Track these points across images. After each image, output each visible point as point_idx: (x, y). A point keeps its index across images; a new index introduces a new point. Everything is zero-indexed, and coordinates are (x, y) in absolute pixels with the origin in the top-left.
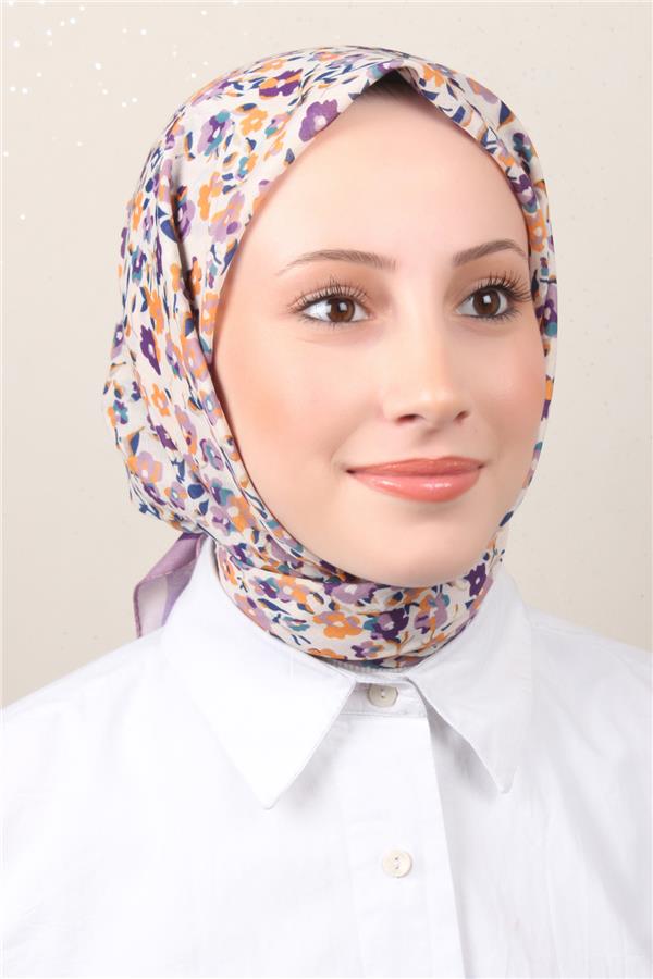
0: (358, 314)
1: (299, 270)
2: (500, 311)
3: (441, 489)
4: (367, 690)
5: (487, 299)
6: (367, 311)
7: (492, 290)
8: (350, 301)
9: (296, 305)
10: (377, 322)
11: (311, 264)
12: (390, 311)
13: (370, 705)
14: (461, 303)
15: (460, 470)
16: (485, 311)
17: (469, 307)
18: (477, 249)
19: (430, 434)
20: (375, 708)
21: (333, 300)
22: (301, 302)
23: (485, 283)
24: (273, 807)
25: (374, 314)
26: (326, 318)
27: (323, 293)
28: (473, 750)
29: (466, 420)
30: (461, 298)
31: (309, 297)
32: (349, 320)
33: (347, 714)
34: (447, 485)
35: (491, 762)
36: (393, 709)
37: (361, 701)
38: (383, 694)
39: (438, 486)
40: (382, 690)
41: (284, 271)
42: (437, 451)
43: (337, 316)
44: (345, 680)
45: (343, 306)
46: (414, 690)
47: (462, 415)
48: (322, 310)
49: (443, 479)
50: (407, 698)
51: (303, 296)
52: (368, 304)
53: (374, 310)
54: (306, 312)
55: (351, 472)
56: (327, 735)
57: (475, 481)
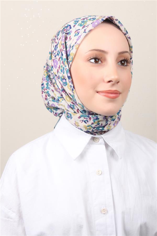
0: (100, 62)
1: (90, 52)
2: (125, 65)
3: (114, 96)
4: (93, 139)
5: (123, 62)
6: (102, 62)
7: (124, 60)
8: (99, 59)
9: (89, 59)
10: (103, 64)
11: (92, 51)
12: (106, 62)
13: (93, 142)
14: (118, 63)
15: (117, 93)
16: (123, 64)
17: (120, 63)
18: (123, 52)
19: (113, 85)
20: (94, 142)
21: (95, 59)
22: (90, 59)
23: (123, 59)
24: (75, 160)
25: (103, 63)
26: (94, 62)
27: (94, 57)
28: (114, 151)
29: (119, 84)
30: (118, 61)
31: (92, 58)
32: (98, 63)
33: (89, 144)
34: (115, 96)
35: (118, 153)
36: (98, 143)
37: (92, 141)
38: (96, 140)
39: (113, 95)
40: (96, 139)
41: (87, 52)
42: (114, 89)
43: (96, 62)
44: (90, 136)
45: (97, 60)
46: (102, 139)
47: (118, 82)
48: (93, 61)
49: (114, 94)
50: (101, 141)
51: (90, 57)
52: (102, 60)
53: (103, 62)
54: (90, 61)
55: (97, 92)
56: (85, 148)
57: (119, 96)
